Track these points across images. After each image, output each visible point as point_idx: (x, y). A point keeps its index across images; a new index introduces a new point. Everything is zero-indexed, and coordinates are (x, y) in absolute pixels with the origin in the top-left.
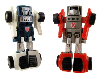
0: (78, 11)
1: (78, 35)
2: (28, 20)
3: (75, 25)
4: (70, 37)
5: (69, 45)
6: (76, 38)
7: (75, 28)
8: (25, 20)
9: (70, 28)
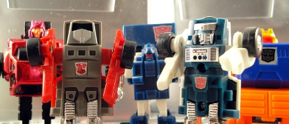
0: (92, 35)
1: (94, 93)
2: (205, 58)
3: (86, 69)
4: (73, 99)
5: (71, 121)
6: (88, 101)
7: (86, 76)
8: (195, 58)
9: (74, 76)
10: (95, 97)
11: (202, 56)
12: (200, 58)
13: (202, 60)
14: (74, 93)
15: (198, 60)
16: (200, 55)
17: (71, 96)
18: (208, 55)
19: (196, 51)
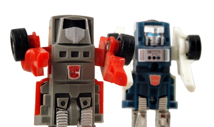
1: (88, 99)
2: (159, 58)
3: (79, 73)
4: (65, 107)
6: (82, 109)
7: (80, 80)
8: (149, 58)
9: (66, 80)
10: (89, 104)
11: (156, 56)
12: (154, 58)
13: (156, 60)
14: (66, 100)
15: (152, 60)
16: (154, 55)
17: (63, 104)
18: (161, 55)
19: (150, 52)
